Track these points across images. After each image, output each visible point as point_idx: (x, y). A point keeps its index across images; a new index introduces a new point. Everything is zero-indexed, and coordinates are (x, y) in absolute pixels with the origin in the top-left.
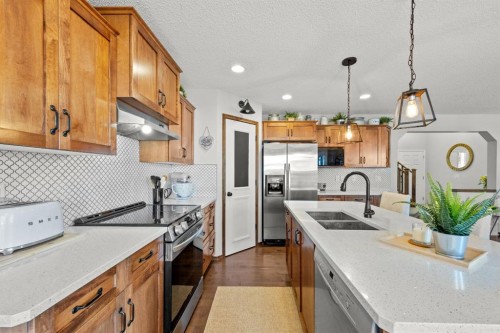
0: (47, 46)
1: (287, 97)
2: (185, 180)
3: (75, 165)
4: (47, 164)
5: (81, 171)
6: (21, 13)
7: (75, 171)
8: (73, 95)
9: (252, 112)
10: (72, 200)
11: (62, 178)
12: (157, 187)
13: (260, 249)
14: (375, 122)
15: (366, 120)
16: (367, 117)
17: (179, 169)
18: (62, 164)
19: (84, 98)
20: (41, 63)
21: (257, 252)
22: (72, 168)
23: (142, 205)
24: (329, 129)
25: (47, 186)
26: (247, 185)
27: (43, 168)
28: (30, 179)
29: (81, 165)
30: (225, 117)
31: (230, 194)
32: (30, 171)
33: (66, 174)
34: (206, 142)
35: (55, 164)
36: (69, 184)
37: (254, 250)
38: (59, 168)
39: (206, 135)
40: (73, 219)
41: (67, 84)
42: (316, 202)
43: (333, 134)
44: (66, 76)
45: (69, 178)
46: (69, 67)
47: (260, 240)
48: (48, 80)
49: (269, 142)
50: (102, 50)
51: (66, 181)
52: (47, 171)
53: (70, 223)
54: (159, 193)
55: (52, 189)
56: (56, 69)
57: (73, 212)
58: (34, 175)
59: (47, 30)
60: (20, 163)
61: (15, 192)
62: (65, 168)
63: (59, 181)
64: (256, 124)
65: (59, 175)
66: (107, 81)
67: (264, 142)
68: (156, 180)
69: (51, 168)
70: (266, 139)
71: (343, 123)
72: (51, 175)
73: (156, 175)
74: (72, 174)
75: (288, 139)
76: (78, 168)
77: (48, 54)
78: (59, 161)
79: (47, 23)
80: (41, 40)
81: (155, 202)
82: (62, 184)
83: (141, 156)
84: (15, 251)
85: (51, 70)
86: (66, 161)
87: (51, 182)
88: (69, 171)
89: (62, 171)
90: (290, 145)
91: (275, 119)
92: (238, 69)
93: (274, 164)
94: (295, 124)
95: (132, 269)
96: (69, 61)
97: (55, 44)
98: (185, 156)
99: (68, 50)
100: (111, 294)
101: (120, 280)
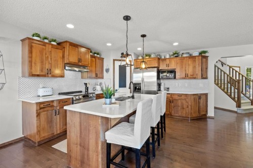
1: (139, 49)
2: (99, 84)
8: (52, 65)
10: (58, 88)
12: (86, 86)
14: (196, 54)
15: (191, 53)
17: (99, 81)
19: (55, 65)
20: (45, 61)
23: (81, 92)
24: (168, 60)
25: (52, 85)
26: (125, 87)
29: (61, 80)
34: (107, 70)
36: (58, 85)
39: (107, 68)
41: (50, 64)
43: (170, 62)
44: (50, 62)
45: (57, 83)
48: (46, 64)
53: (58, 94)
54: (87, 89)
57: (58, 91)
59: (46, 55)
61: (46, 86)
66: (62, 60)
68: (86, 84)
77: (46, 59)
79: (46, 53)
80: (45, 57)
85: (47, 62)
92: (109, 44)
93: (137, 78)
95: (59, 103)
96: (51, 59)
97: (48, 57)
98: (97, 76)
99: (51, 56)
100: (53, 106)
101: (55, 104)
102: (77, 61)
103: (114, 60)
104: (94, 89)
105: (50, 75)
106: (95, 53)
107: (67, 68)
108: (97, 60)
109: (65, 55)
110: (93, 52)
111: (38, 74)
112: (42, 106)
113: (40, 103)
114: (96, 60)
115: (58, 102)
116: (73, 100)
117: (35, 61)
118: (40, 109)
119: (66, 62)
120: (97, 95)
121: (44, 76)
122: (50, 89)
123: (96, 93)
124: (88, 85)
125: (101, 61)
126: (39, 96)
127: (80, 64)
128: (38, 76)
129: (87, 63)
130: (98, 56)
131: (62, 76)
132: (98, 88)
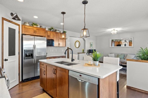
1: (36, 17)
9: (19, 20)
13: (21, 85)
14: (62, 32)
15: (60, 31)
16: (60, 30)
21: (19, 86)
24: (49, 32)
26: (15, 55)
30: (3, 19)
37: (18, 86)
42: (46, 60)
43: (50, 34)
47: (21, 80)
49: (25, 35)
64: (19, 25)
67: (22, 35)
70: (23, 33)
71: (53, 31)
75: (34, 34)
90: (35, 37)
91: (28, 25)
93: (28, 44)
94: (37, 28)
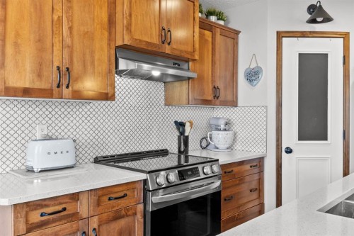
0: (54, 23)
2: (222, 127)
3: (97, 110)
4: (75, 110)
5: (102, 116)
6: (38, 7)
7: (96, 116)
8: (75, 55)
9: (328, 19)
10: (94, 140)
11: (86, 121)
12: (182, 133)
18: (86, 110)
19: (84, 54)
20: (51, 37)
22: (94, 113)
23: (164, 153)
25: (75, 127)
27: (72, 113)
28: (63, 122)
29: (102, 110)
31: (289, 151)
32: (63, 116)
33: (89, 118)
34: (253, 76)
35: (80, 110)
36: (91, 127)
38: (83, 113)
39: (253, 66)
40: (94, 157)
41: (68, 47)
44: (68, 41)
45: (91, 121)
46: (71, 33)
48: (55, 48)
50: (101, 8)
51: (89, 124)
52: (75, 116)
53: (92, 160)
55: (78, 130)
56: (61, 38)
57: (94, 151)
58: (66, 119)
59: (55, 12)
60: (57, 110)
61: (54, 131)
62: (89, 113)
63: (83, 124)
64: (343, 36)
65: (83, 119)
66: (106, 34)
68: (180, 125)
69: (78, 113)
72: (78, 119)
73: (180, 121)
74: (94, 118)
76: (99, 113)
77: (55, 29)
78: (83, 107)
79: (55, 7)
80: (51, 20)
81: (180, 152)
82: (86, 127)
83: (166, 100)
84: (41, 171)
85: (57, 40)
86: (89, 107)
87: (78, 124)
88: (91, 116)
89: (86, 116)
95: (99, 204)
96: (70, 29)
97: (60, 19)
98: (216, 97)
99: (70, 20)
100: (75, 216)
101: (83, 208)
102: (155, 40)
103: (280, 36)
104: (206, 144)
105: (66, 92)
106: (210, 13)
107: (123, 65)
108: (219, 38)
109: (119, 16)
110: (204, 10)
111: (27, 84)
112: (35, 217)
113: (27, 204)
114: (213, 38)
115: (94, 198)
116: (146, 191)
117: (17, 35)
118: (29, 230)
119: (119, 43)
120: (223, 167)
121: (46, 93)
122: (67, 144)
123: (222, 162)
124: (187, 128)
125: (230, 42)
126: (30, 171)
127: (167, 50)
128: (26, 92)
129: (190, 49)
130: (221, 22)
131: (108, 96)
132: (220, 139)
